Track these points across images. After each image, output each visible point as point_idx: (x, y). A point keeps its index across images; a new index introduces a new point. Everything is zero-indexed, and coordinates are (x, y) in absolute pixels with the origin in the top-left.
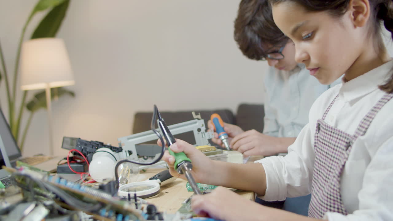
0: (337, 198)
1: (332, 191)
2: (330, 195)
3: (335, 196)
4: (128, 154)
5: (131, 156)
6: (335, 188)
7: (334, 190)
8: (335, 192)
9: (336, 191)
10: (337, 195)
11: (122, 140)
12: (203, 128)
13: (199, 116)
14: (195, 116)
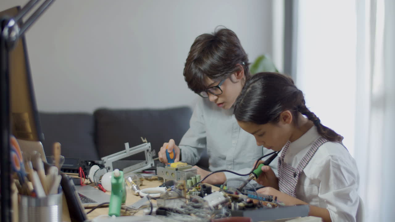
4: (108, 169)
11: (105, 159)
12: (150, 149)
13: (145, 140)
14: (144, 141)
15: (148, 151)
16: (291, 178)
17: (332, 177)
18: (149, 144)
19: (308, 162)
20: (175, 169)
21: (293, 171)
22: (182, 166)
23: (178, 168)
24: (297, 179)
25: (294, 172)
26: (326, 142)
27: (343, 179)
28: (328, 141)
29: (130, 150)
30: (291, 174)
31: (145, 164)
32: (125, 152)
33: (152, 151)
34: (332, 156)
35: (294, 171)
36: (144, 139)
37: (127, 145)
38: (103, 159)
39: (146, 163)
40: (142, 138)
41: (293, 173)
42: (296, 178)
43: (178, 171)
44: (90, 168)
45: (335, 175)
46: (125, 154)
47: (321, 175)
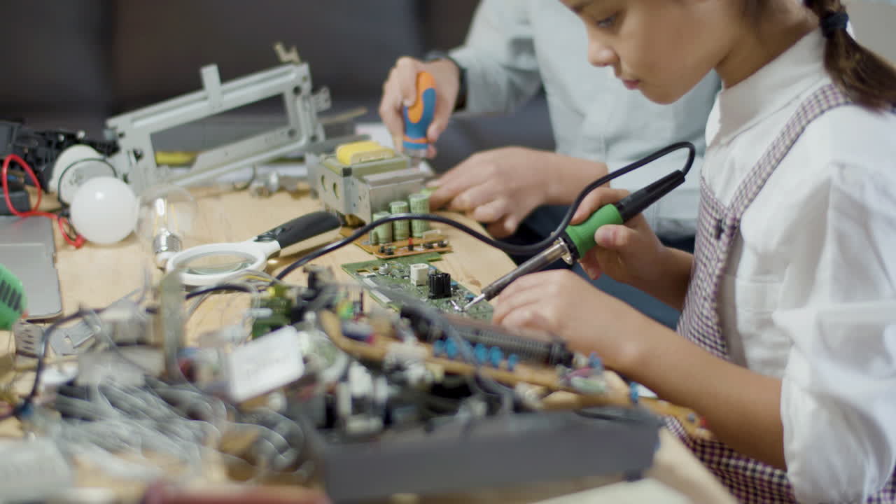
0: (716, 342)
1: (705, 328)
2: (704, 336)
3: (712, 338)
4: (133, 158)
5: (141, 162)
6: (710, 323)
7: (708, 326)
8: (711, 331)
9: (712, 328)
10: (714, 336)
11: (119, 123)
12: (307, 87)
13: (293, 55)
14: (284, 56)
15: (297, 90)
16: (707, 239)
17: (829, 253)
18: (304, 69)
19: (765, 181)
20: (341, 169)
21: (714, 214)
22: (372, 158)
23: (354, 167)
24: (724, 249)
25: (718, 217)
26: (838, 105)
27: (875, 266)
28: (847, 103)
29: (224, 93)
30: (710, 224)
31: (286, 138)
32: (205, 98)
33: (315, 90)
34: (842, 166)
35: (717, 211)
36: (288, 49)
37: (210, 74)
38: (113, 122)
39: (292, 133)
40: (279, 48)
41: (715, 219)
42: (721, 244)
43: (351, 178)
44: (57, 156)
45: (842, 240)
46: (205, 104)
47: (789, 238)
